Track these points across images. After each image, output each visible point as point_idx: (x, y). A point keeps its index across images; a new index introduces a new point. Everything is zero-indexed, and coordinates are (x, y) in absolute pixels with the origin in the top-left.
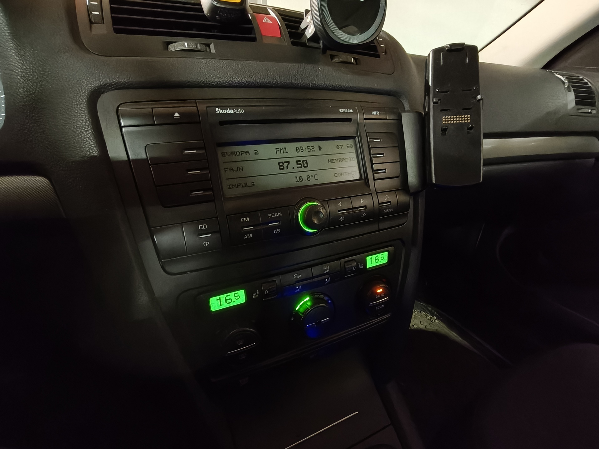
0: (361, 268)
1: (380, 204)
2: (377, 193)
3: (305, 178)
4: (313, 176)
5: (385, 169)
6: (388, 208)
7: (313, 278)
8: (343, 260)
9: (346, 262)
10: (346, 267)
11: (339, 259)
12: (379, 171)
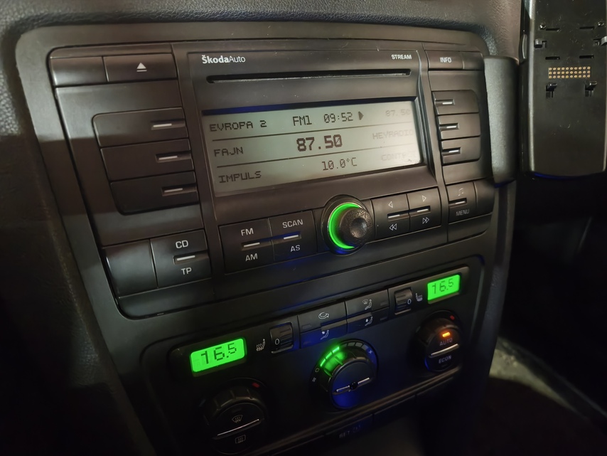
0: (419, 300)
1: (450, 202)
2: (446, 186)
3: (337, 164)
4: (350, 161)
5: (459, 149)
6: (460, 208)
7: (347, 317)
8: (392, 290)
9: (397, 292)
10: (397, 300)
11: (387, 287)
12: (450, 152)
